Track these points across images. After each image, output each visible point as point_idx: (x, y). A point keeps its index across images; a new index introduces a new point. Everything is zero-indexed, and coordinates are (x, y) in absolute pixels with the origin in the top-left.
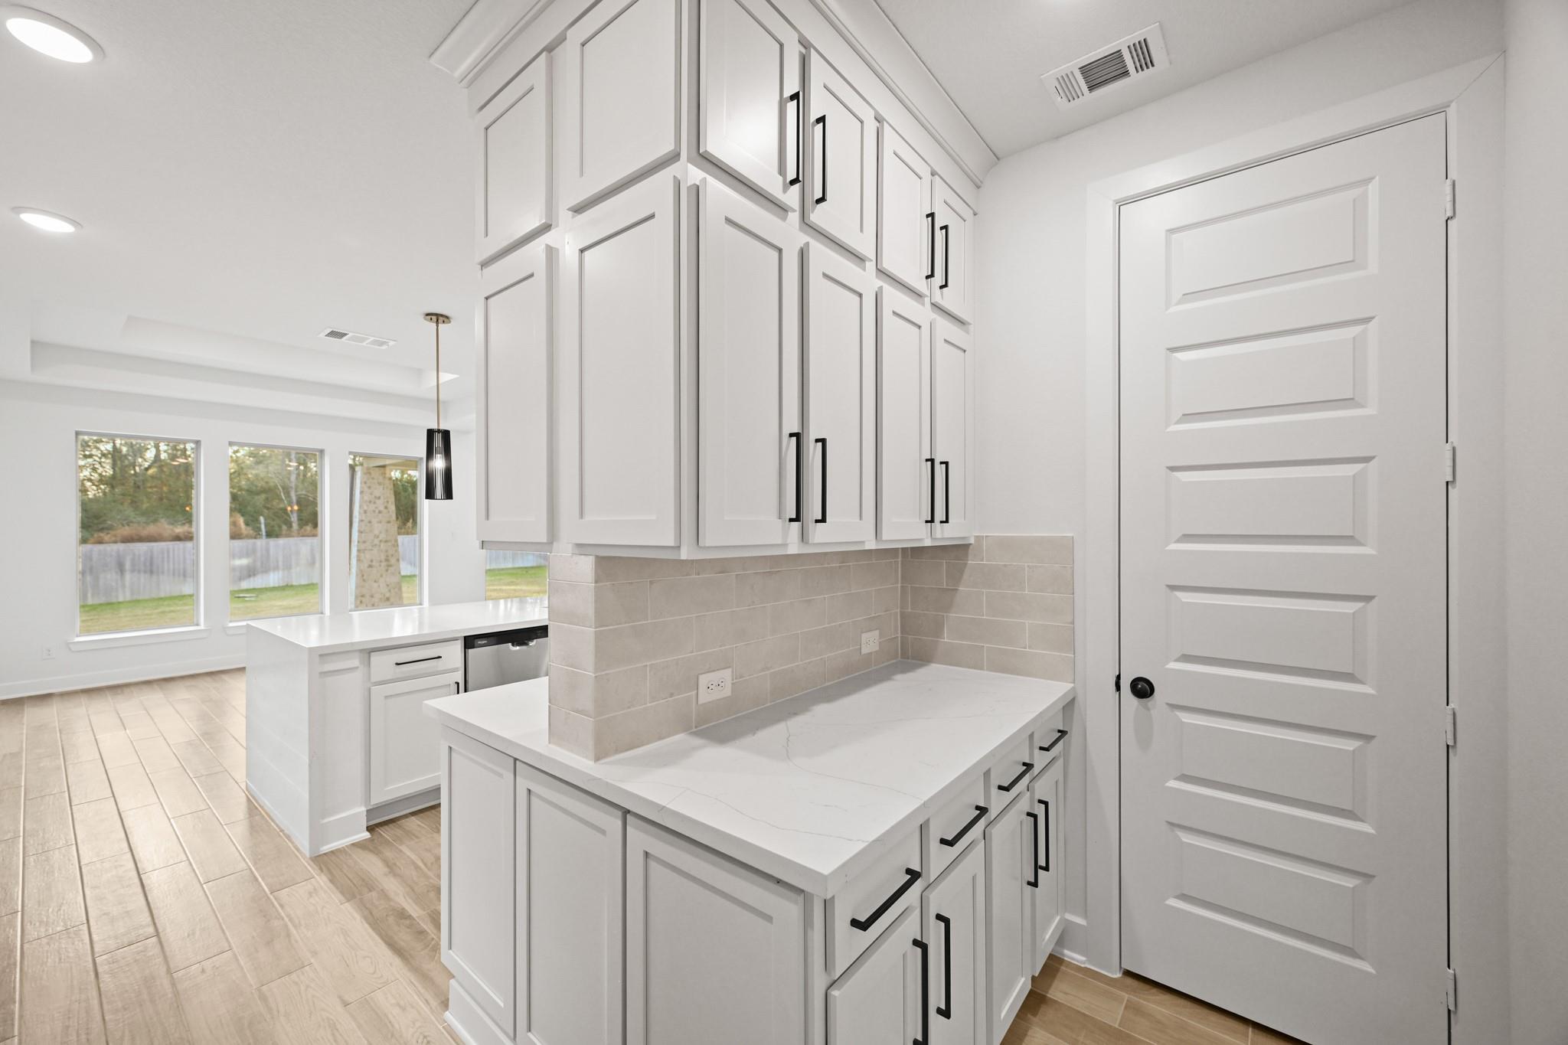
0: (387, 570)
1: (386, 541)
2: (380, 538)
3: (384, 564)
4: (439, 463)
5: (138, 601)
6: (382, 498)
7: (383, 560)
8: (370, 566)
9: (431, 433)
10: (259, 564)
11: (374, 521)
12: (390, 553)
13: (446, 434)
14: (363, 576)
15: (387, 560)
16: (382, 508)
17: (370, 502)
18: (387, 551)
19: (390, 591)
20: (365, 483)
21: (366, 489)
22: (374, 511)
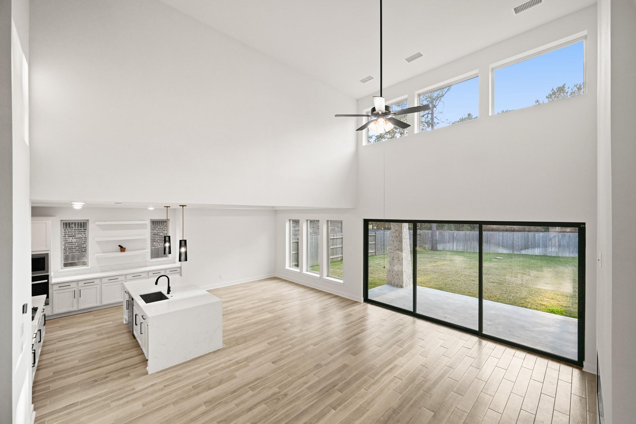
0: (398, 262)
2: (396, 248)
3: (397, 259)
6: (398, 231)
11: (395, 240)
14: (390, 263)
16: (398, 235)
17: (394, 232)
22: (395, 236)
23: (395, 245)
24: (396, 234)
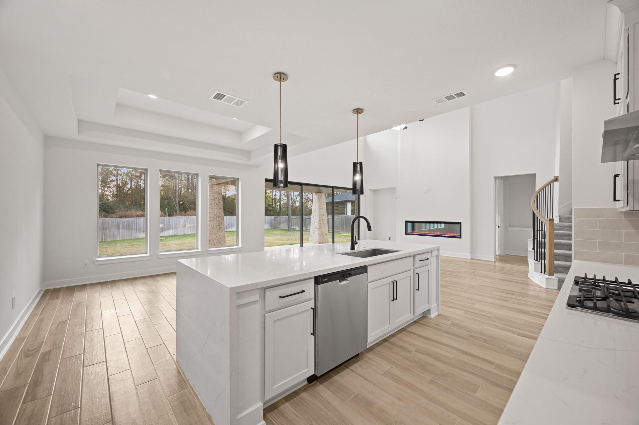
0: (219, 230)
1: (219, 217)
2: (217, 216)
3: (218, 227)
4: (281, 165)
5: (125, 240)
6: (217, 198)
7: (218, 225)
8: (213, 228)
9: (276, 146)
10: (166, 226)
11: (215, 208)
12: (221, 222)
13: (285, 147)
14: (210, 232)
15: (219, 225)
16: (218, 203)
17: (213, 200)
18: (219, 221)
19: (220, 239)
20: (211, 191)
21: (211, 194)
22: (214, 204)
23: (215, 213)
24: (215, 201)
